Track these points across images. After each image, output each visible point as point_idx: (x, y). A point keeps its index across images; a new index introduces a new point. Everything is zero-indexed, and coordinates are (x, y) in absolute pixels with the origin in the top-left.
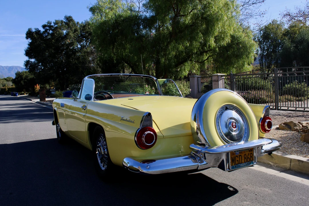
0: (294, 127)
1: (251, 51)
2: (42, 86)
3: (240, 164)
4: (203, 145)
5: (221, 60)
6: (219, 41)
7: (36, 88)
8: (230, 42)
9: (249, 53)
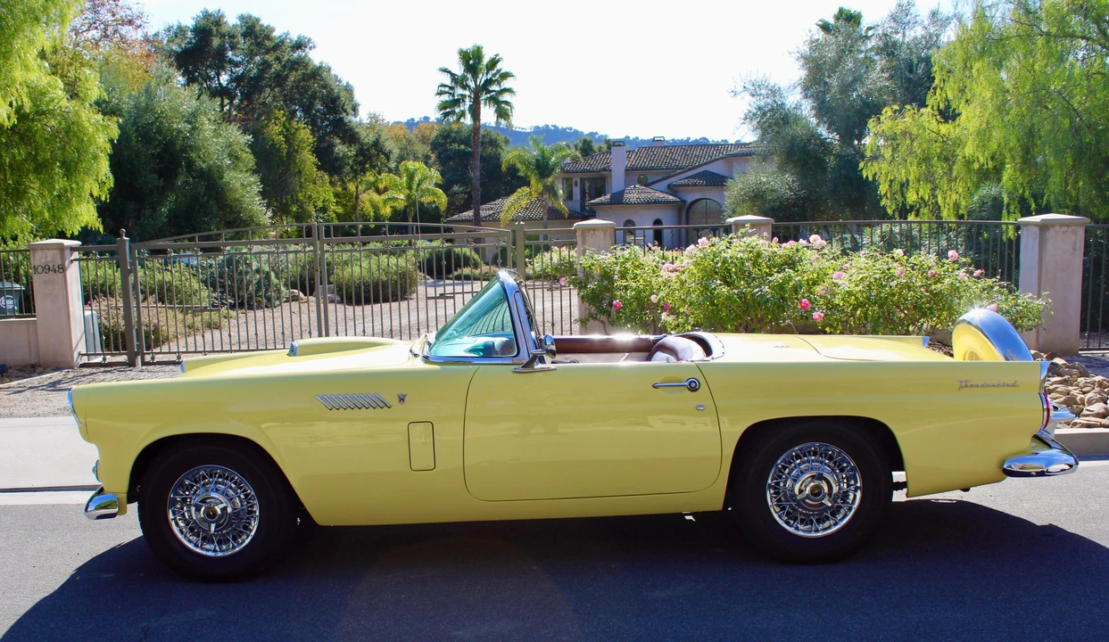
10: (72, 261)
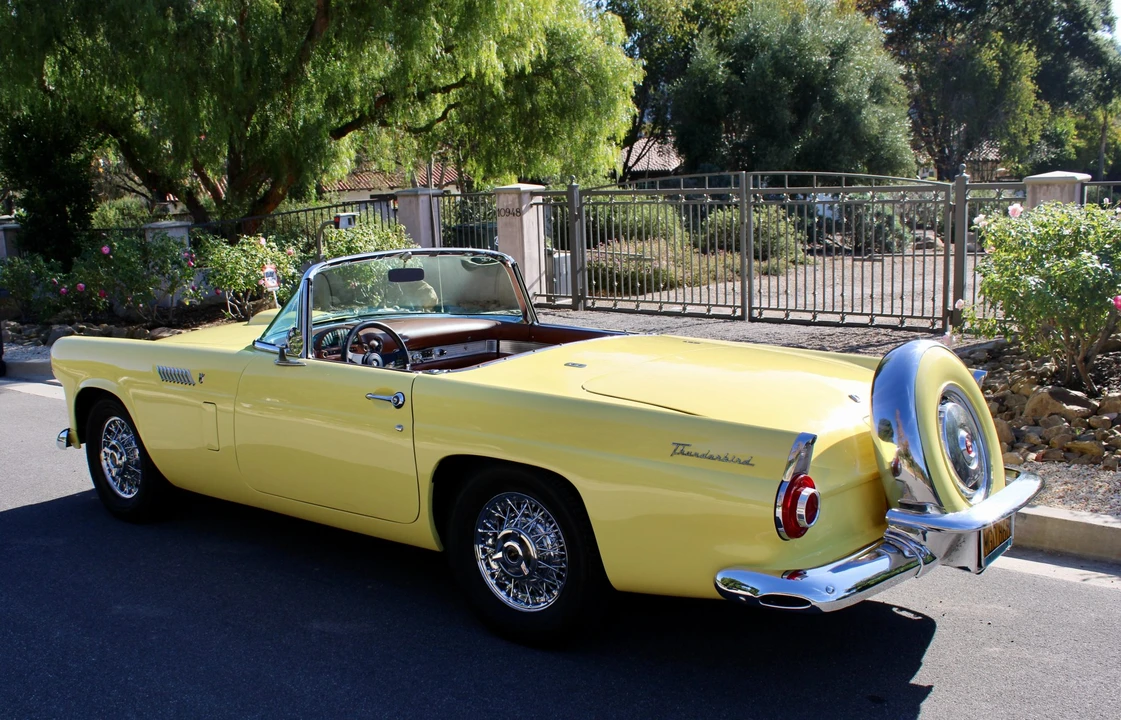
1: (615, 94)
8: (544, 57)
10: (531, 205)
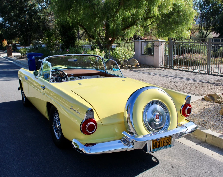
0: (217, 99)
1: (190, 19)
2: (9, 41)
3: (160, 147)
4: (132, 133)
5: (163, 25)
6: (162, 9)
7: (4, 43)
8: (172, 10)
9: (188, 21)
10: (162, 44)
